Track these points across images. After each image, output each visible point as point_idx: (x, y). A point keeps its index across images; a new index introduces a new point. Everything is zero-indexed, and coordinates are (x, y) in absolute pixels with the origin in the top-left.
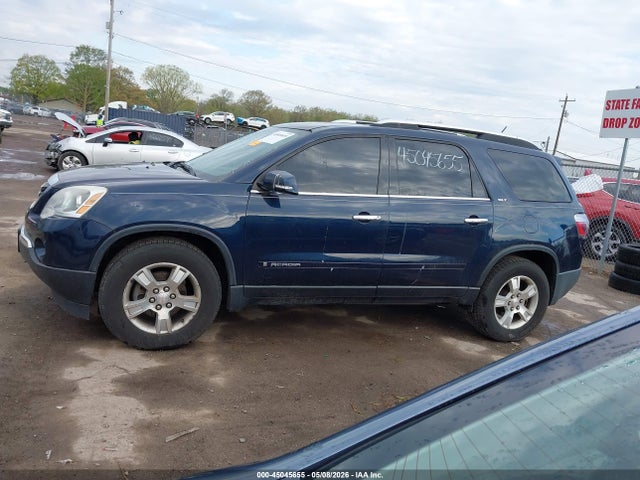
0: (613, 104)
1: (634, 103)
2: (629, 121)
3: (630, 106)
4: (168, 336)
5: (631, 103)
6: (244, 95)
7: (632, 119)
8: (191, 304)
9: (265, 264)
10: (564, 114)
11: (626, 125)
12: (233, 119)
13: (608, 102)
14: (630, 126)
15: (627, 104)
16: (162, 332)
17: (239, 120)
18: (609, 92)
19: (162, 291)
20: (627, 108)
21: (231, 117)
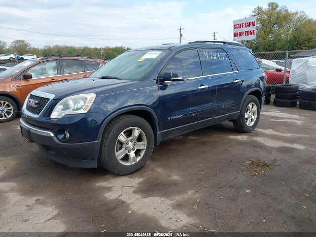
0: (237, 26)
1: (245, 25)
2: (245, 33)
3: (244, 26)
4: (136, 164)
5: (244, 25)
6: (12, 43)
7: (246, 32)
8: (143, 145)
9: (169, 118)
10: (181, 35)
11: (244, 35)
12: (14, 57)
13: (234, 25)
14: (245, 35)
15: (243, 25)
16: (133, 163)
17: (18, 57)
18: (234, 21)
19: (130, 142)
20: (243, 27)
21: (12, 56)
